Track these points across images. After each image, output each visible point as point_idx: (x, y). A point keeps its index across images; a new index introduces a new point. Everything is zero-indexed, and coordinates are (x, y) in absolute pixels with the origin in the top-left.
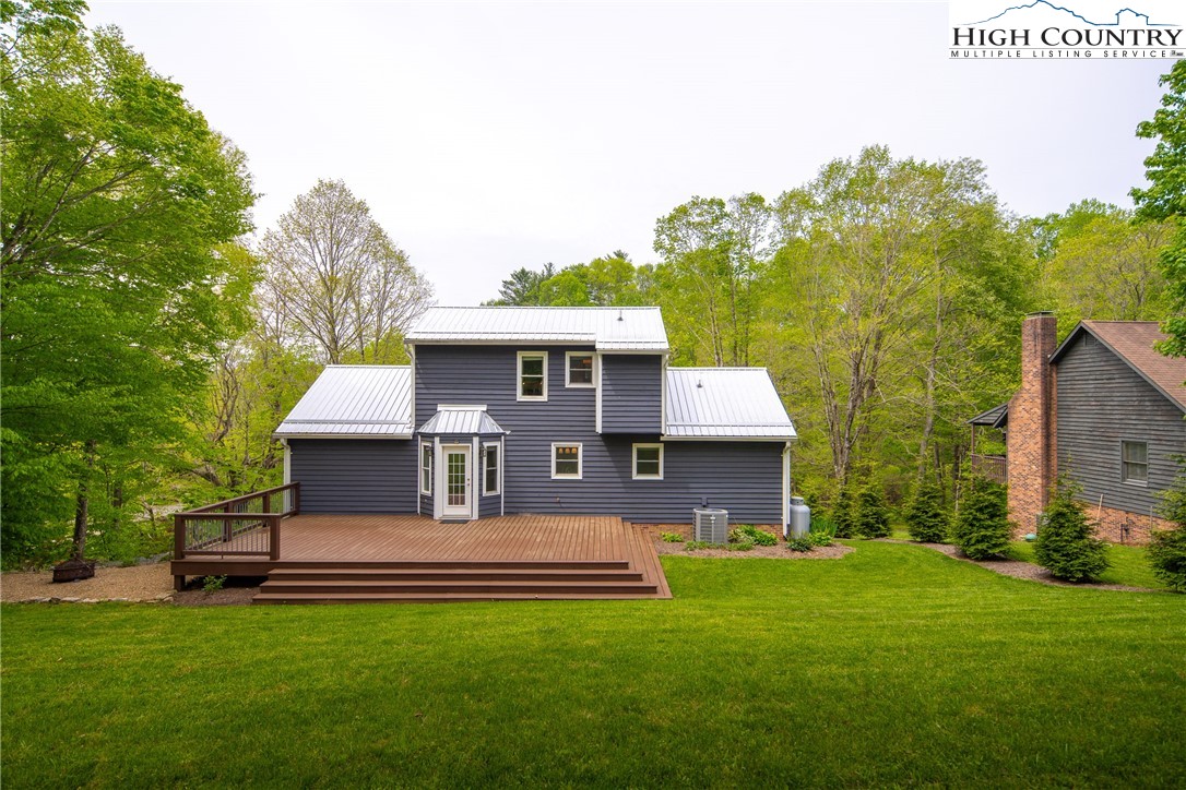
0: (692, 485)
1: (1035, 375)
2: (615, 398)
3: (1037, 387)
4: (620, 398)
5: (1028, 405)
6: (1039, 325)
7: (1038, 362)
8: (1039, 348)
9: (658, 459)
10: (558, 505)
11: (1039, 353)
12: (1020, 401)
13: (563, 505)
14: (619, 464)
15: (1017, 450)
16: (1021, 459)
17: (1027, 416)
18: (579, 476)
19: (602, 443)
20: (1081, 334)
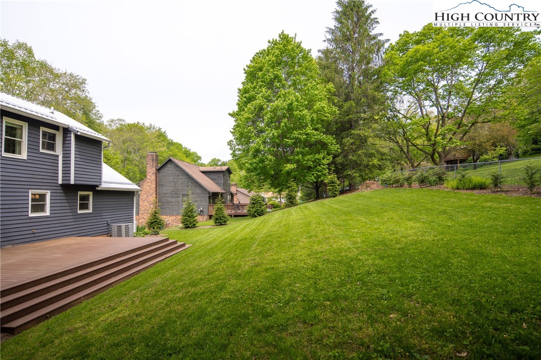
0: (104, 214)
1: (153, 174)
2: (81, 163)
3: (154, 177)
4: (83, 163)
5: (149, 184)
6: (154, 156)
7: (154, 169)
8: (154, 164)
9: (88, 200)
10: (33, 235)
11: (155, 166)
12: (146, 183)
13: (36, 235)
14: (71, 204)
15: (144, 201)
16: (146, 203)
17: (148, 188)
18: (48, 213)
19: (62, 191)
20: (170, 161)
